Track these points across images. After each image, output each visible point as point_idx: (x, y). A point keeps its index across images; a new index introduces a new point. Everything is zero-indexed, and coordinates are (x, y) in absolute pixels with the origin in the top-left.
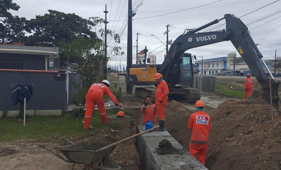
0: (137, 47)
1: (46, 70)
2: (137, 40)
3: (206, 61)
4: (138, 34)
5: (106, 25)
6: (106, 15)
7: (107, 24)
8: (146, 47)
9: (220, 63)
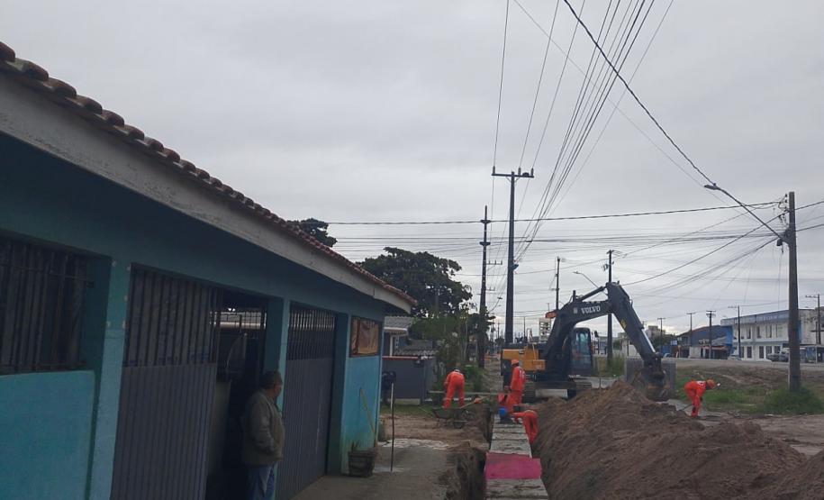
0: (558, 290)
1: (391, 356)
2: (557, 275)
3: (747, 321)
4: (559, 260)
5: (485, 249)
6: (486, 228)
7: (488, 247)
8: (574, 292)
9: (764, 327)
